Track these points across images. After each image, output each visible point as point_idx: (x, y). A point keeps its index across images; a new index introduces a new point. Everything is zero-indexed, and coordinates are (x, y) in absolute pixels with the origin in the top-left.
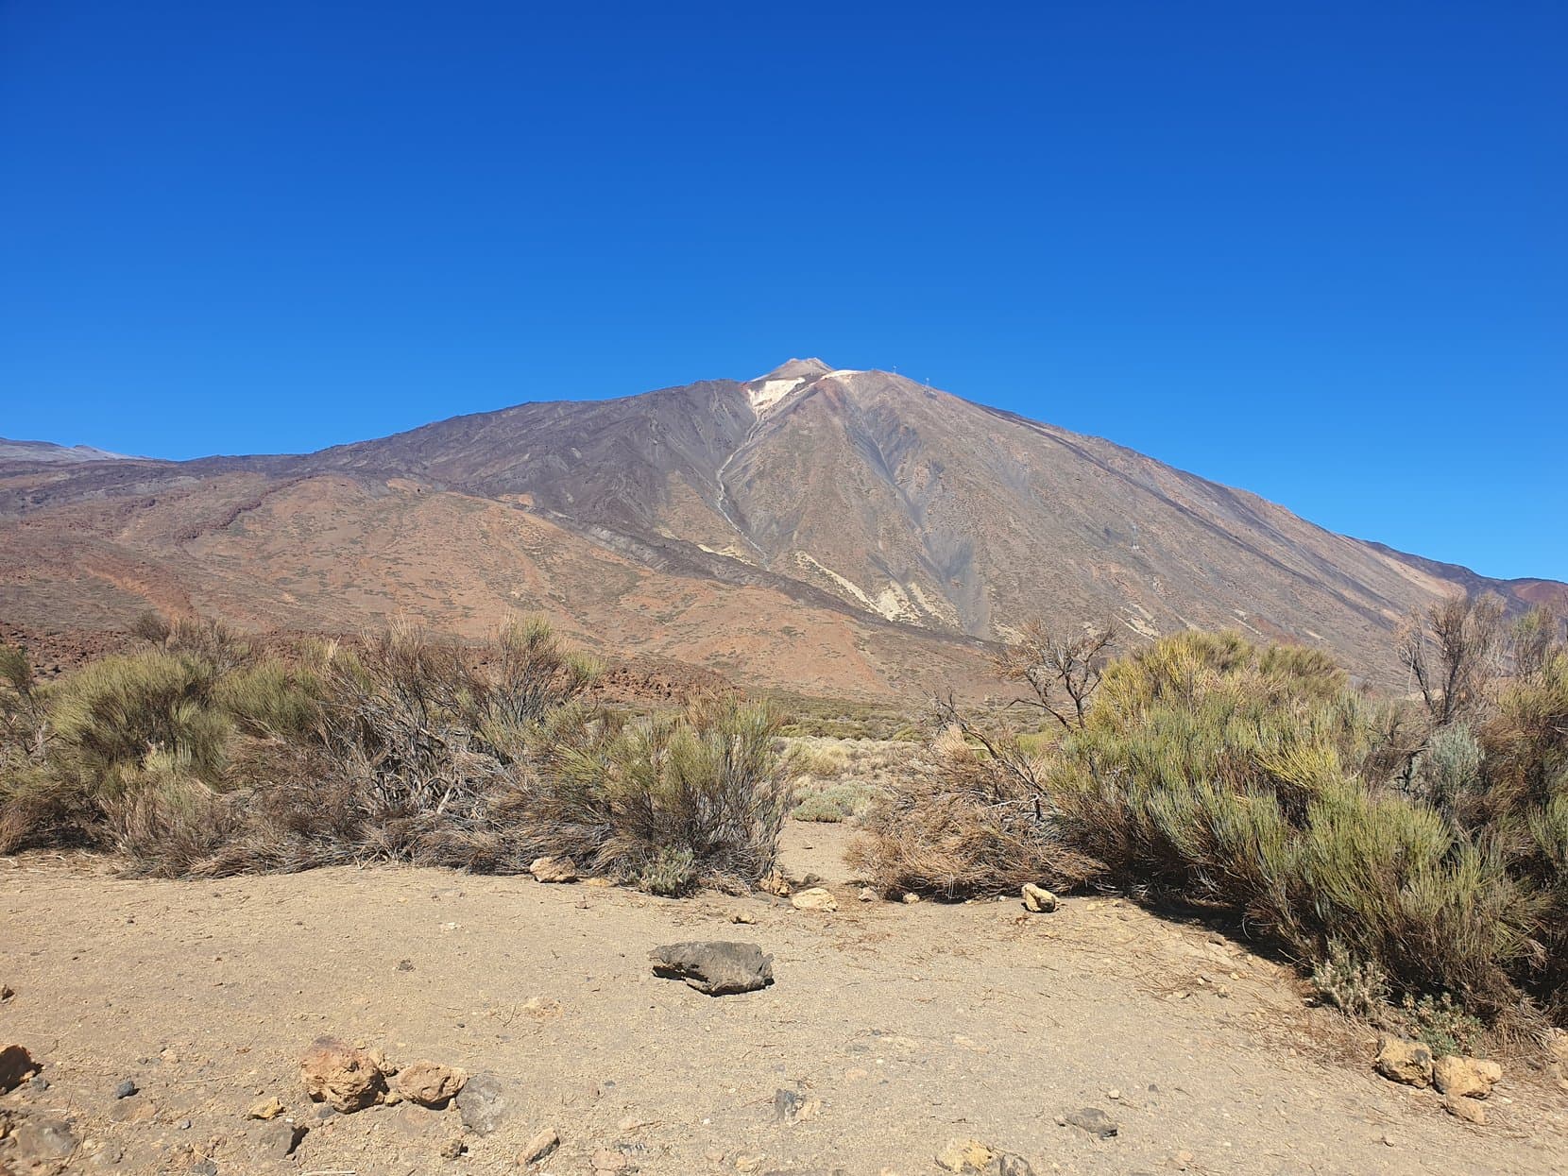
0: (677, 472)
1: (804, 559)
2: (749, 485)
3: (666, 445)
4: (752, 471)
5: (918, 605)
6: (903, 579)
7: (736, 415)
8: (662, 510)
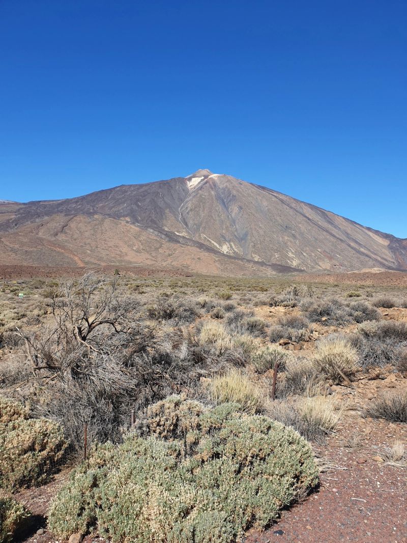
0: (168, 210)
1: (203, 236)
2: (188, 213)
3: (164, 201)
4: (189, 209)
5: (233, 249)
6: (229, 242)
7: (184, 190)
8: (164, 222)
